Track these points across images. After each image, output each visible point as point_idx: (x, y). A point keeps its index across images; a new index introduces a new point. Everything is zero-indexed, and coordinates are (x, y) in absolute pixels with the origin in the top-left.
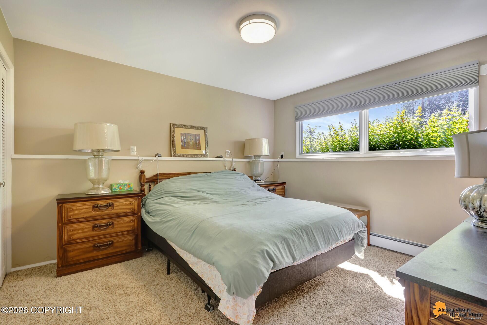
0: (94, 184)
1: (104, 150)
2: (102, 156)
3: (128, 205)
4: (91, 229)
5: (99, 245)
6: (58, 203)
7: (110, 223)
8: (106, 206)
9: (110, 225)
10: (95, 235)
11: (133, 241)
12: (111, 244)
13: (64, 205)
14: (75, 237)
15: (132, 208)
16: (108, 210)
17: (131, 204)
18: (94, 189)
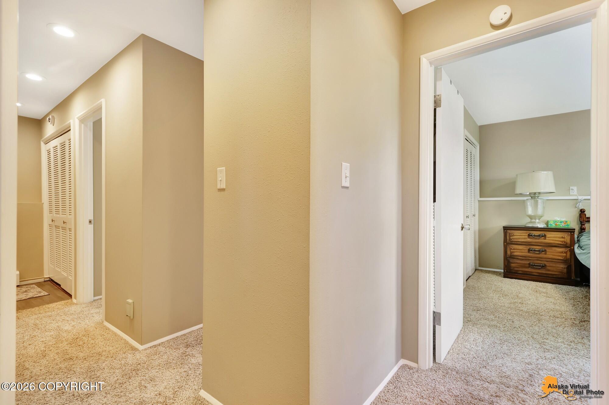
0: (531, 219)
1: (539, 193)
2: (538, 197)
3: (560, 238)
4: (527, 251)
5: (533, 264)
6: (504, 230)
7: (543, 250)
8: (539, 236)
9: (542, 251)
10: (530, 256)
11: (565, 270)
12: (544, 267)
13: (508, 231)
14: (516, 254)
15: (564, 241)
16: (541, 239)
17: (562, 237)
18: (531, 222)
